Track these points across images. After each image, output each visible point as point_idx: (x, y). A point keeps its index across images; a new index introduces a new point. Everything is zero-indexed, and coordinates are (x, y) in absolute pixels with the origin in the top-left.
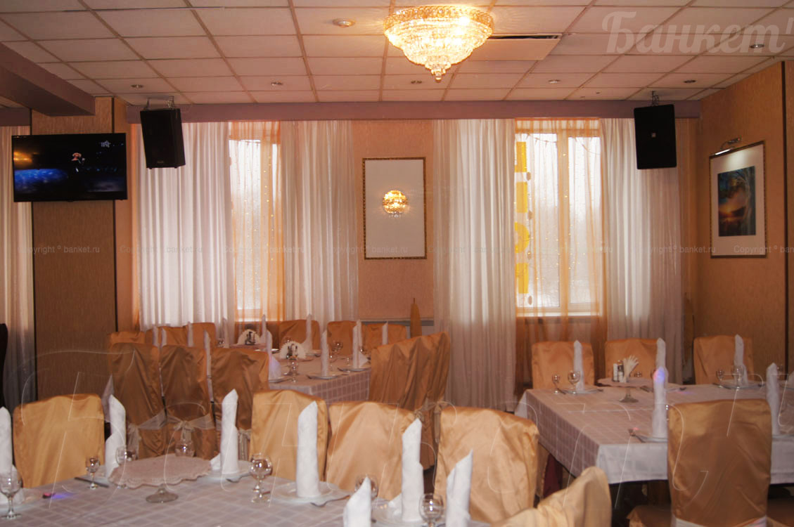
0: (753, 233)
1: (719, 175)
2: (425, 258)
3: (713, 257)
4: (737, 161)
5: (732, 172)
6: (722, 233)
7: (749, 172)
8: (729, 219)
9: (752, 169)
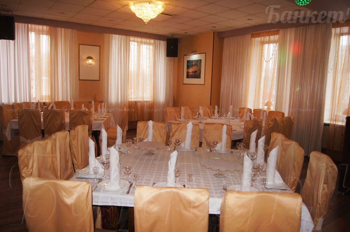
0: (200, 78)
1: (187, 61)
2: (99, 80)
3: (183, 84)
4: (195, 57)
5: (193, 60)
6: (188, 77)
7: (199, 61)
8: (191, 74)
9: (200, 60)
